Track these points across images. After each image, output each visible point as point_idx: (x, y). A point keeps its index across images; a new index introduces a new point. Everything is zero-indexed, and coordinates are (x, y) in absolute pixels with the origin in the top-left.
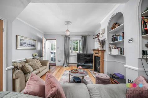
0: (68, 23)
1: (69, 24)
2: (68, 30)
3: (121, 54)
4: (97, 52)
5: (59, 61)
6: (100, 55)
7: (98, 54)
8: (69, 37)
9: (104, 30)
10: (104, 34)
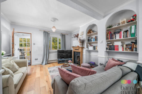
0: (55, 19)
1: (55, 21)
2: (54, 27)
3: (94, 49)
4: (78, 48)
5: (36, 59)
6: (80, 50)
7: (78, 50)
8: (49, 33)
9: (83, 32)
10: (83, 36)
